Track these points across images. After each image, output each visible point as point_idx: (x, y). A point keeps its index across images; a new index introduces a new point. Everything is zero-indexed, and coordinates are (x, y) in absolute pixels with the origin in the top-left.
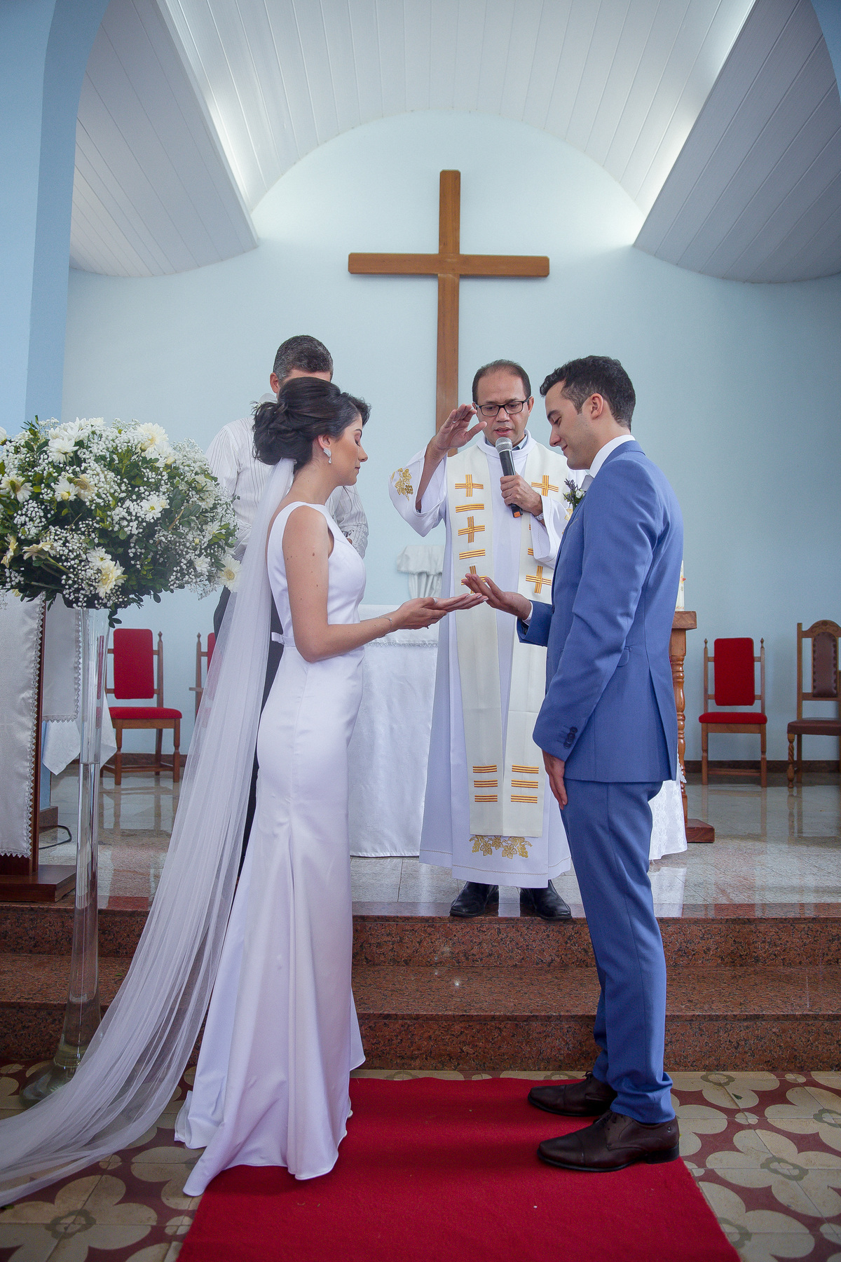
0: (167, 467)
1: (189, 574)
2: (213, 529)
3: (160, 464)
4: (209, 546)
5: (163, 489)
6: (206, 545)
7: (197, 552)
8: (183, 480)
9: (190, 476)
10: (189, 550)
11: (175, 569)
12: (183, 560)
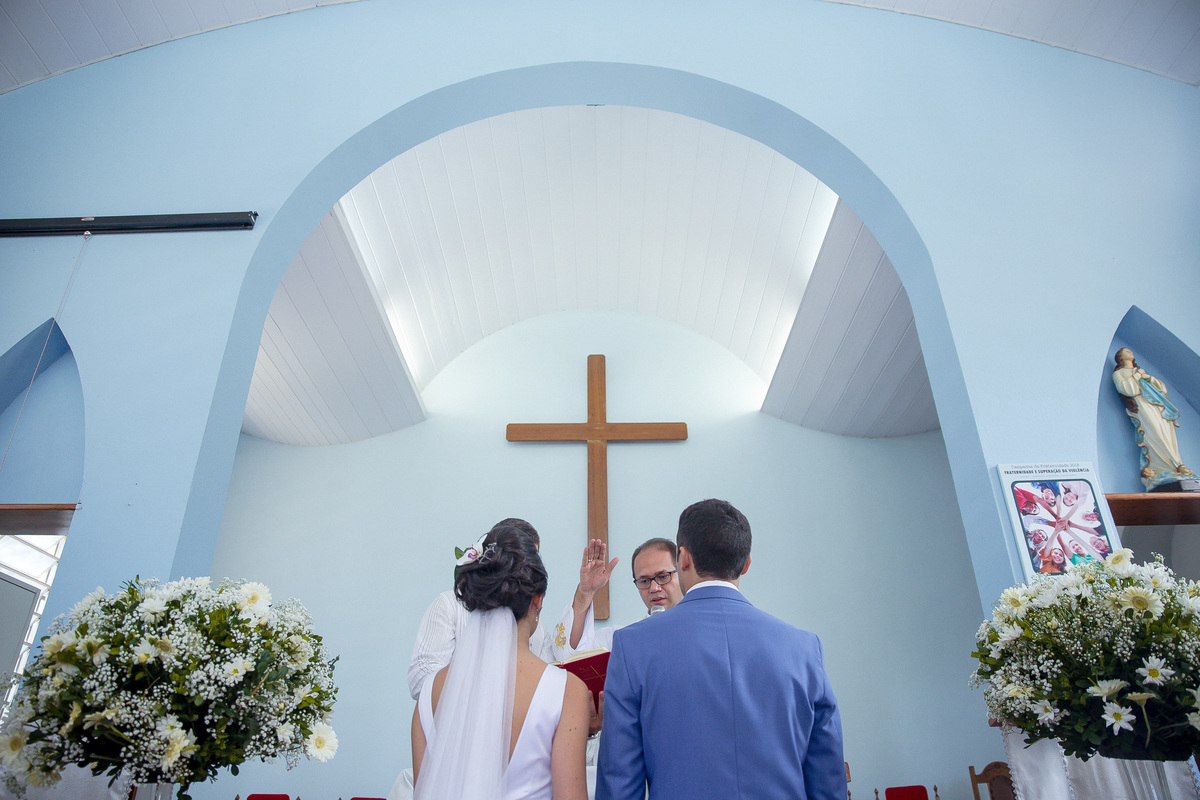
0: (260, 626)
1: (268, 743)
2: (303, 692)
3: (252, 625)
4: (296, 711)
5: (251, 650)
6: (291, 710)
7: (283, 718)
8: (275, 640)
9: (283, 636)
10: (273, 717)
11: (254, 737)
12: (264, 727)
